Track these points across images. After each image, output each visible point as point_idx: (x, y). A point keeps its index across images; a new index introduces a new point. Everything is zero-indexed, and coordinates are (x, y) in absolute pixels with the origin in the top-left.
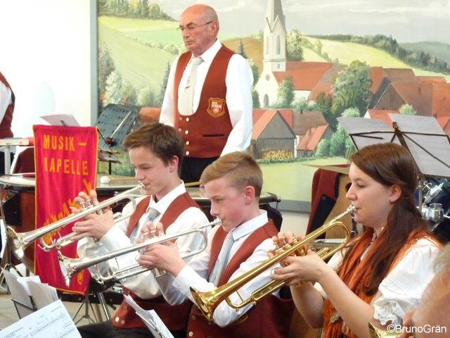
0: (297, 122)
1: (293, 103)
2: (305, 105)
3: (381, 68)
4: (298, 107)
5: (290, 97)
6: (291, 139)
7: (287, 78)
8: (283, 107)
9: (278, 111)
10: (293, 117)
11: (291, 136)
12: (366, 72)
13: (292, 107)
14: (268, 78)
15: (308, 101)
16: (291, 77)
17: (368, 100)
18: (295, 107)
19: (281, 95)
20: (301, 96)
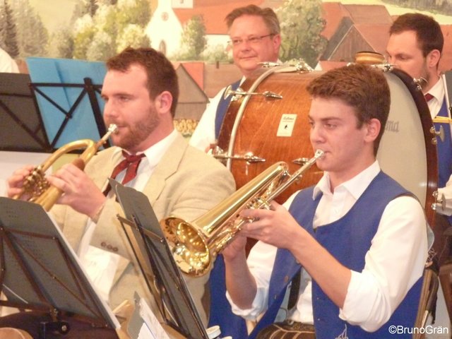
0: (210, 80)
1: (205, 53)
2: (224, 56)
3: (339, 4)
4: (212, 59)
5: (199, 44)
6: (201, 103)
7: (194, 18)
8: (189, 58)
9: (181, 65)
10: (205, 72)
11: (201, 99)
12: (316, 9)
13: (202, 58)
14: (165, 17)
15: (228, 50)
16: (202, 16)
17: (320, 48)
18: (208, 58)
19: (185, 41)
20: (217, 43)
